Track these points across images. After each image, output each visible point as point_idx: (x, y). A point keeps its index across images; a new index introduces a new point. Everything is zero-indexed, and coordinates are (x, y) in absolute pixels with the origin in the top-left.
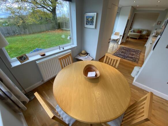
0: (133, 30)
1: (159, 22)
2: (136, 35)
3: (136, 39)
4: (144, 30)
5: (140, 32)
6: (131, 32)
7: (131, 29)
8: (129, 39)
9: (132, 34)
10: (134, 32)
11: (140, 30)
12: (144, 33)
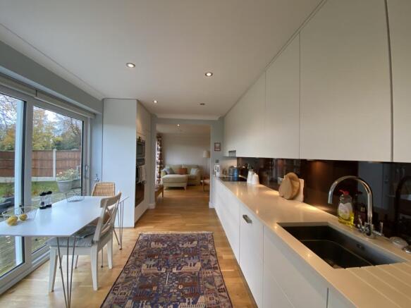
0: (169, 168)
1: (217, 145)
2: (178, 178)
3: (182, 188)
4: (191, 167)
5: (184, 170)
6: (167, 174)
7: (164, 167)
8: (167, 194)
9: (169, 179)
10: (172, 172)
11: (183, 167)
12: (193, 172)
